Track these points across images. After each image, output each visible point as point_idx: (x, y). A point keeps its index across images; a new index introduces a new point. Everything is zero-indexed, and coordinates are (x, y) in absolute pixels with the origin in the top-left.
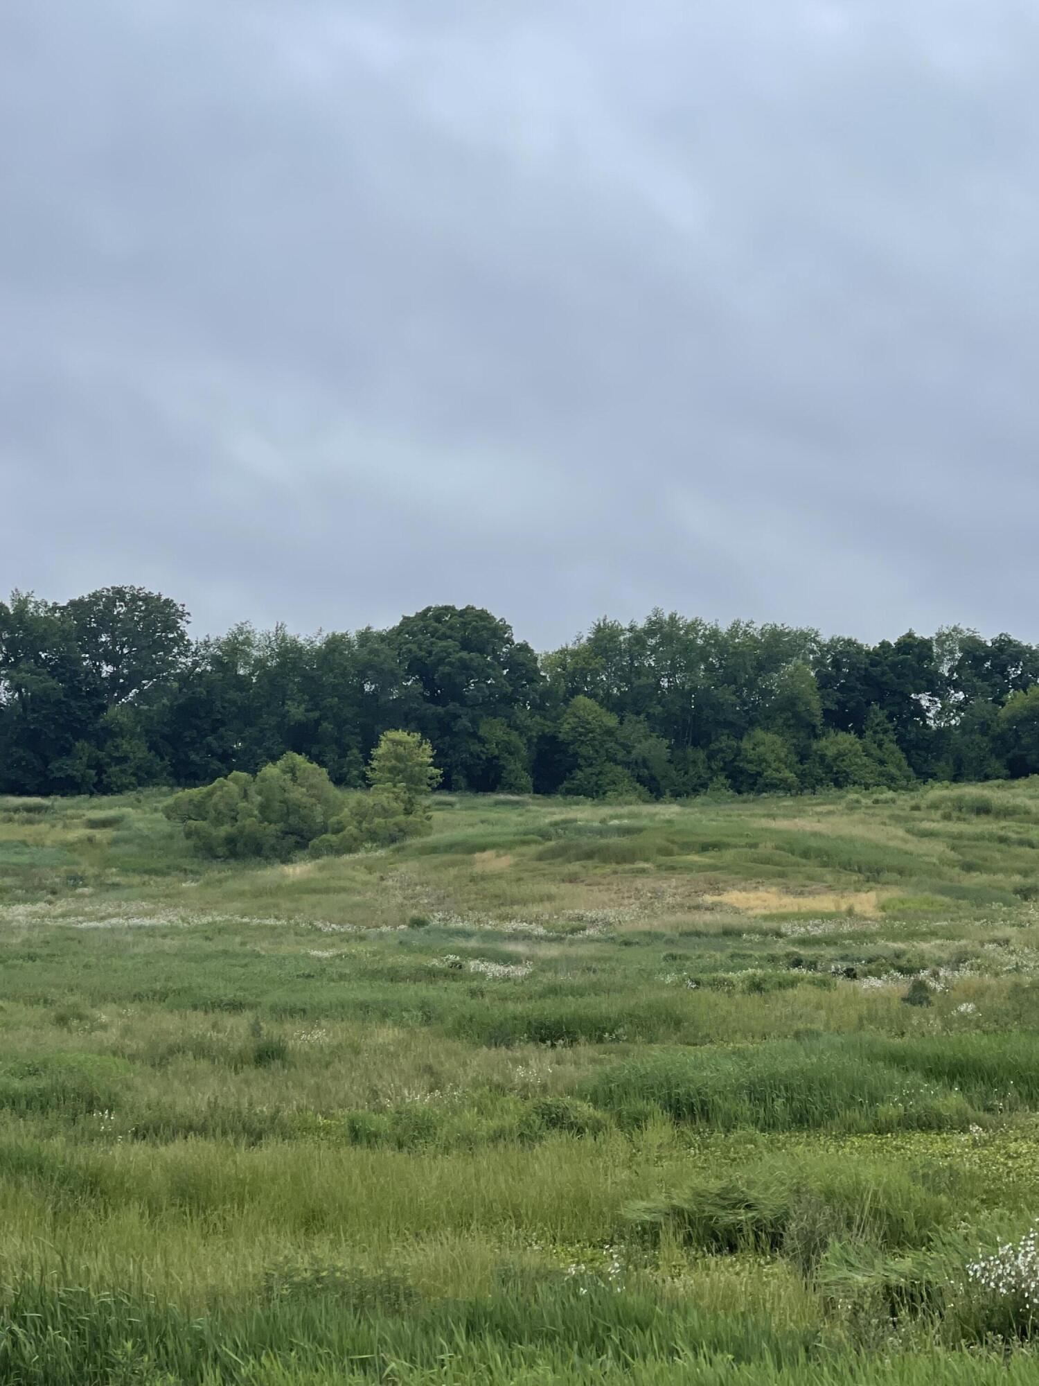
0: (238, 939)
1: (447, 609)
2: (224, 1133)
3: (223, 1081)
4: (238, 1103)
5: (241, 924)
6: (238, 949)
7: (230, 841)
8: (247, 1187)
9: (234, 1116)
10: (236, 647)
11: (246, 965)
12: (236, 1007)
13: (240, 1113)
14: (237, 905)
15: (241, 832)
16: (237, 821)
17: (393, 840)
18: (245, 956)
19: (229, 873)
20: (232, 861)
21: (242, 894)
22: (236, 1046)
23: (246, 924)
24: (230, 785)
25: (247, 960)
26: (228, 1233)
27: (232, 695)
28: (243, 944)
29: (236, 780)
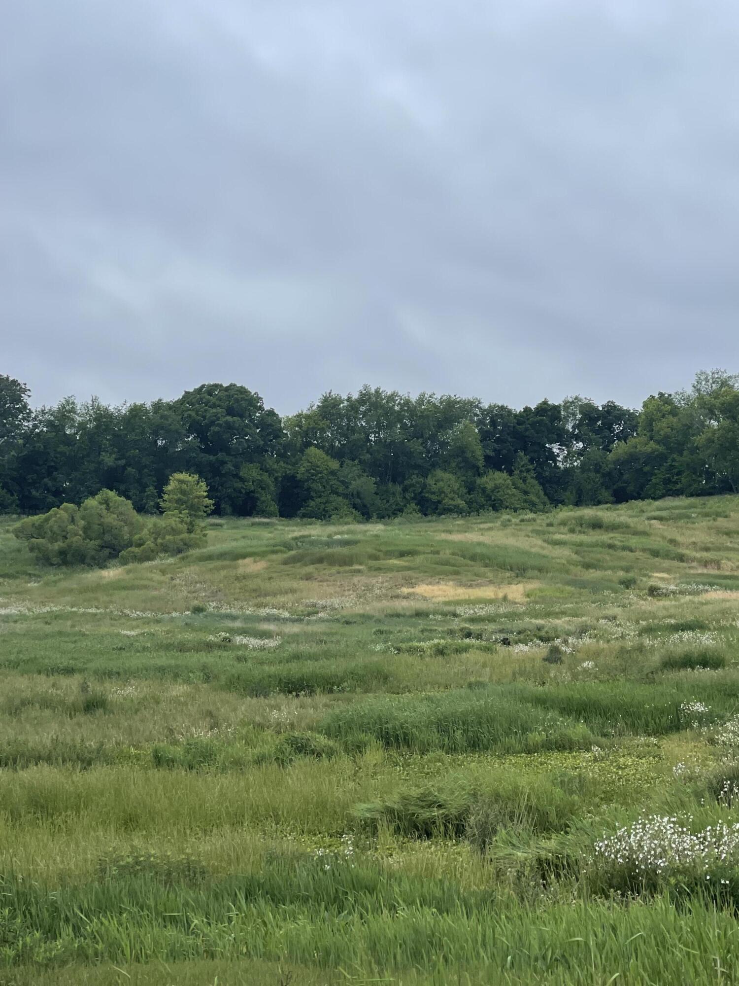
0: (69, 623)
1: (216, 386)
2: (64, 761)
3: (62, 724)
4: (73, 740)
5: (71, 612)
6: (69, 629)
7: (62, 553)
8: (82, 799)
9: (70, 749)
10: (65, 414)
11: (75, 642)
12: (69, 671)
13: (75, 746)
14: (68, 598)
15: (70, 546)
16: (67, 538)
17: (180, 551)
18: (75, 635)
19: (62, 576)
20: (64, 568)
21: (71, 591)
22: (71, 699)
23: (75, 612)
24: (62, 513)
25: (77, 638)
26: (69, 832)
27: (62, 448)
28: (73, 626)
29: (66, 510)
